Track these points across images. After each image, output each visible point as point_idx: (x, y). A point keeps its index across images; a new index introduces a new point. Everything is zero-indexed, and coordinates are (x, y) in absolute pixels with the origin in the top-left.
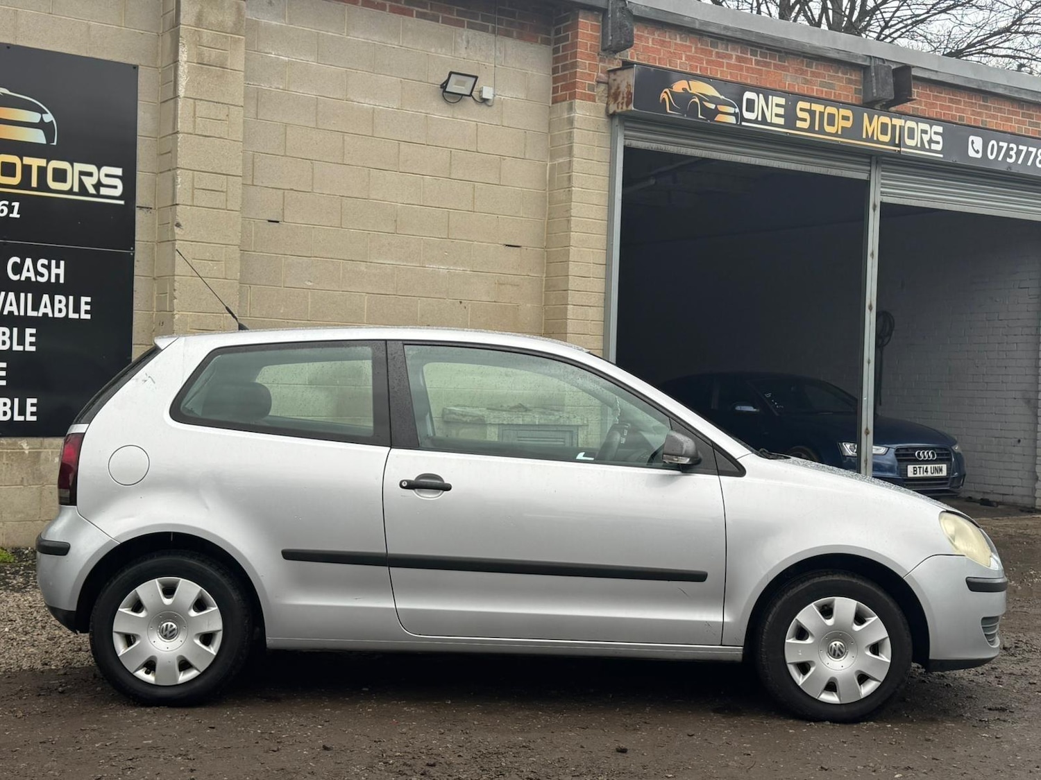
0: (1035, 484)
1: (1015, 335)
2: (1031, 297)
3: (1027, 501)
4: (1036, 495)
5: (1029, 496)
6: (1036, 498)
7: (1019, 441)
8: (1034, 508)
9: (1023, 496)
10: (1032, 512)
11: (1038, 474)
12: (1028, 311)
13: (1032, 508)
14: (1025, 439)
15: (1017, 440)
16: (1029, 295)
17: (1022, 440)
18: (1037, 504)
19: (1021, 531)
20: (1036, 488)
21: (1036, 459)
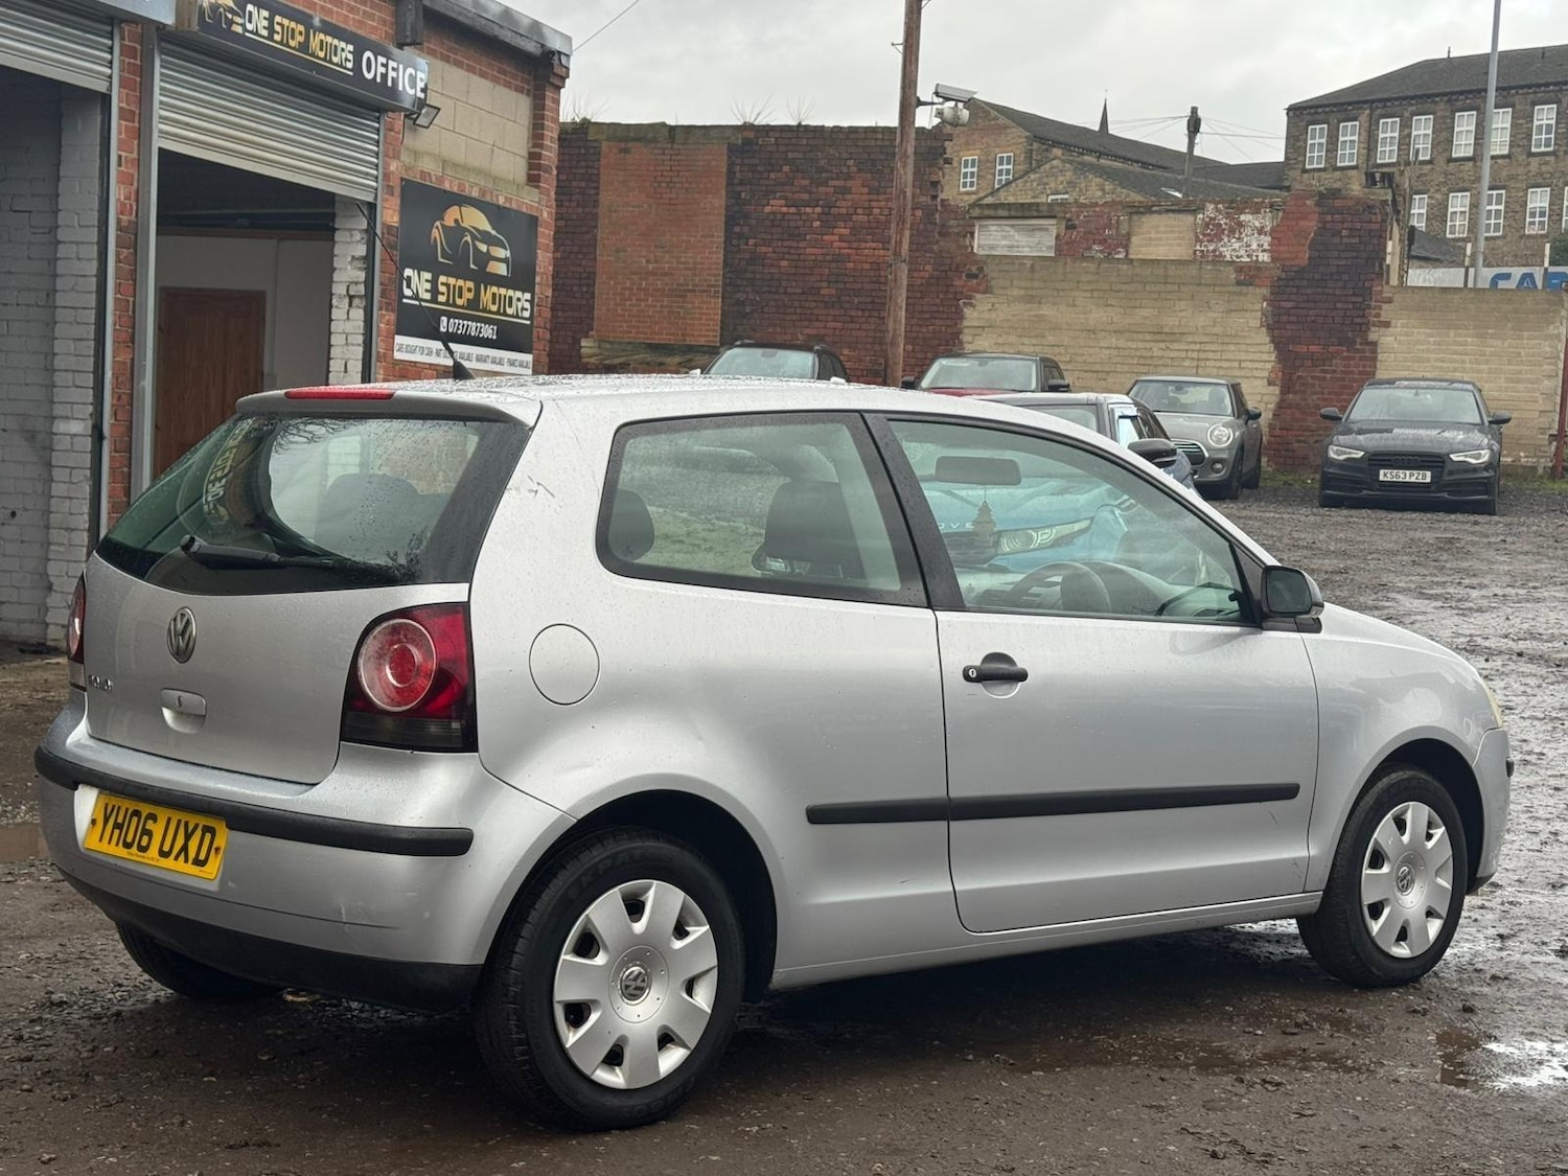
0: (46, 597)
1: (6, 305)
2: (34, 230)
3: (30, 632)
4: (48, 620)
5: (32, 622)
6: (47, 625)
7: (13, 514)
8: (44, 644)
9: (20, 622)
10: (41, 653)
11: (52, 579)
12: (29, 258)
13: (39, 644)
14: (25, 510)
15: (10, 511)
16: (31, 227)
17: (18, 513)
18: (50, 636)
19: (40, 695)
20: (49, 605)
21: (48, 548)
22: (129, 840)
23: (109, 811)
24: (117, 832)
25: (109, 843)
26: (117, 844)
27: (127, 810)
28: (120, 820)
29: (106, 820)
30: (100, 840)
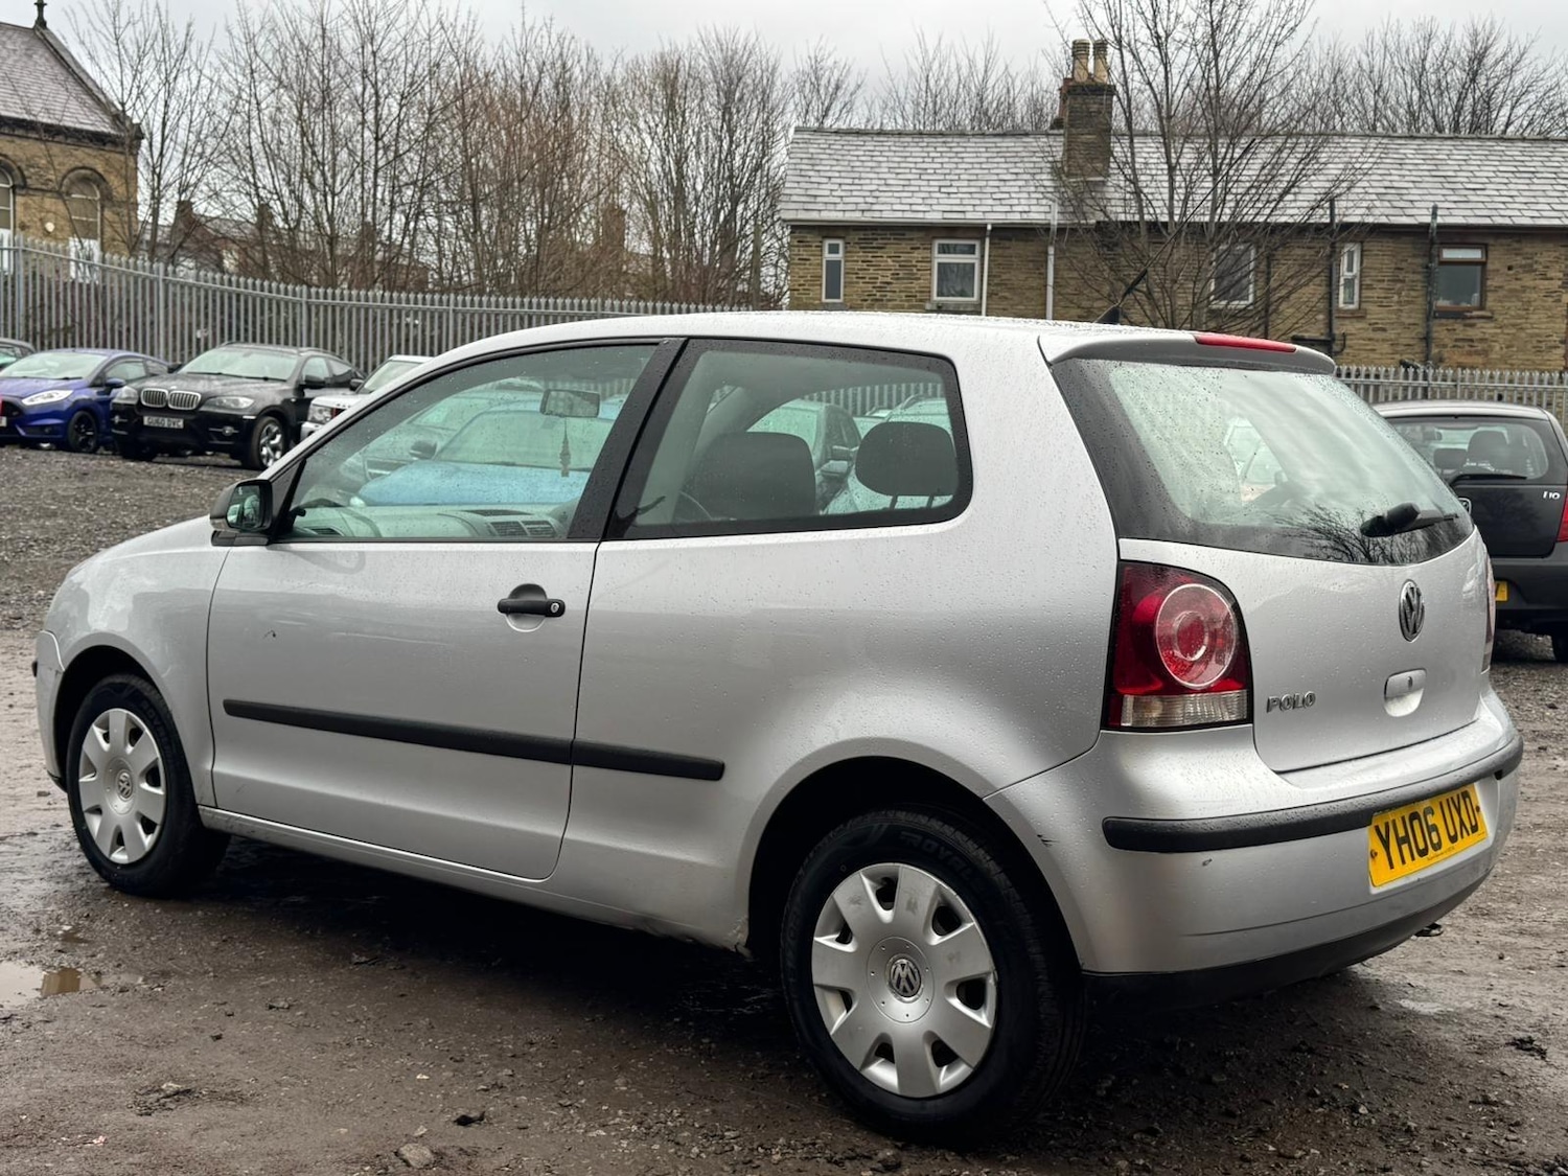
22: (1422, 846)
23: (1383, 833)
24: (1405, 847)
25: (1403, 862)
26: (1413, 859)
27: (1403, 819)
28: (1402, 833)
29: (1386, 844)
30: (1392, 867)
